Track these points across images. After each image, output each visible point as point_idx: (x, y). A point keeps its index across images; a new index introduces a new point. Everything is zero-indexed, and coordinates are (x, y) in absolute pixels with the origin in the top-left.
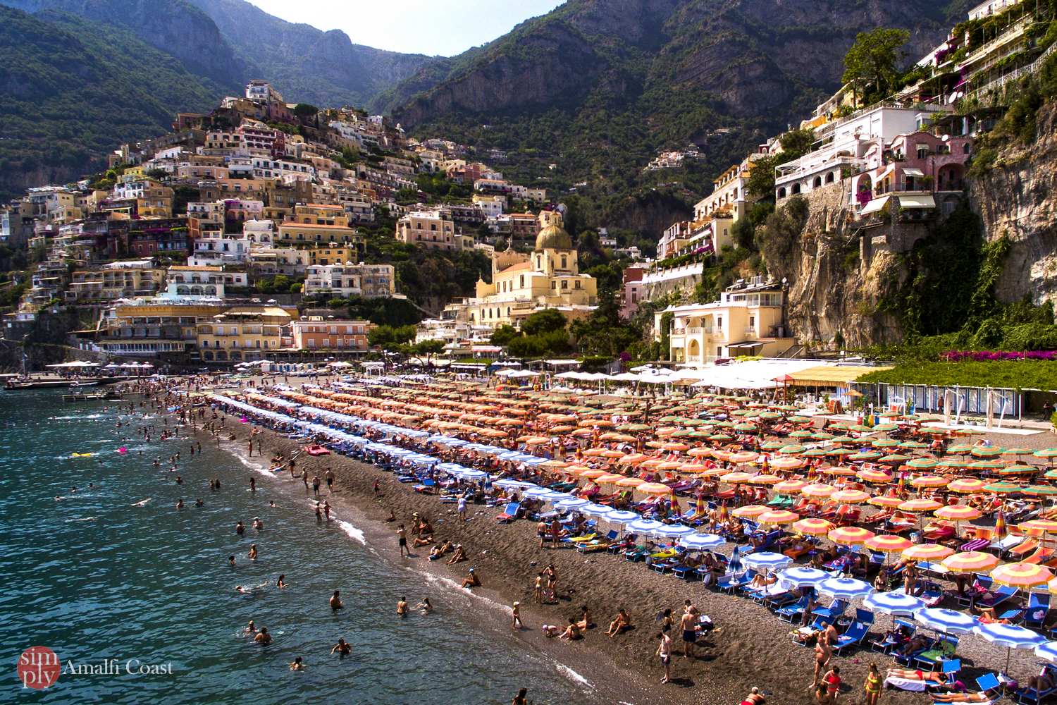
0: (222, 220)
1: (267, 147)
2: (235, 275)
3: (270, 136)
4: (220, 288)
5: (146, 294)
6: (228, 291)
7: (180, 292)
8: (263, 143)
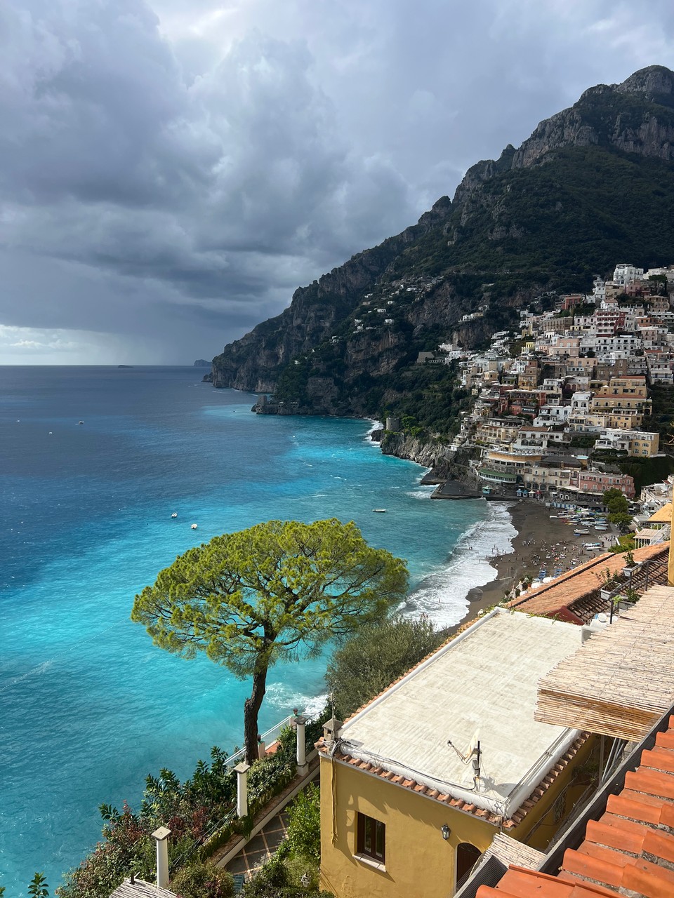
0: (560, 392)
1: (612, 324)
2: (555, 434)
3: (615, 316)
4: (545, 443)
5: (505, 443)
6: (550, 444)
7: (523, 443)
8: (609, 322)
